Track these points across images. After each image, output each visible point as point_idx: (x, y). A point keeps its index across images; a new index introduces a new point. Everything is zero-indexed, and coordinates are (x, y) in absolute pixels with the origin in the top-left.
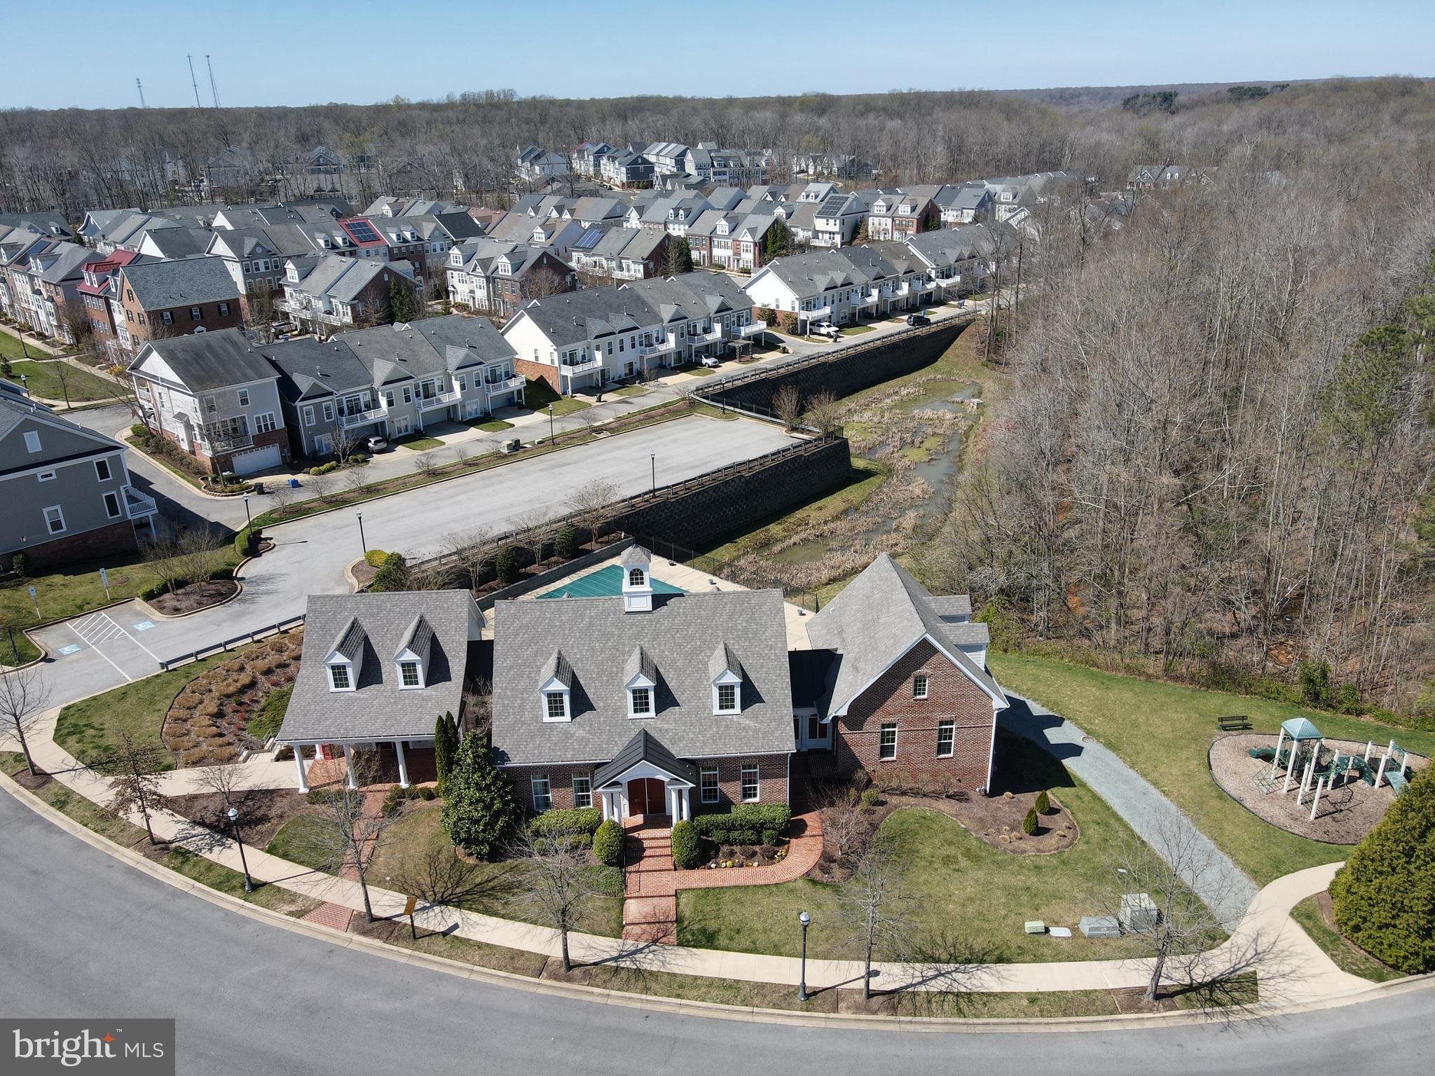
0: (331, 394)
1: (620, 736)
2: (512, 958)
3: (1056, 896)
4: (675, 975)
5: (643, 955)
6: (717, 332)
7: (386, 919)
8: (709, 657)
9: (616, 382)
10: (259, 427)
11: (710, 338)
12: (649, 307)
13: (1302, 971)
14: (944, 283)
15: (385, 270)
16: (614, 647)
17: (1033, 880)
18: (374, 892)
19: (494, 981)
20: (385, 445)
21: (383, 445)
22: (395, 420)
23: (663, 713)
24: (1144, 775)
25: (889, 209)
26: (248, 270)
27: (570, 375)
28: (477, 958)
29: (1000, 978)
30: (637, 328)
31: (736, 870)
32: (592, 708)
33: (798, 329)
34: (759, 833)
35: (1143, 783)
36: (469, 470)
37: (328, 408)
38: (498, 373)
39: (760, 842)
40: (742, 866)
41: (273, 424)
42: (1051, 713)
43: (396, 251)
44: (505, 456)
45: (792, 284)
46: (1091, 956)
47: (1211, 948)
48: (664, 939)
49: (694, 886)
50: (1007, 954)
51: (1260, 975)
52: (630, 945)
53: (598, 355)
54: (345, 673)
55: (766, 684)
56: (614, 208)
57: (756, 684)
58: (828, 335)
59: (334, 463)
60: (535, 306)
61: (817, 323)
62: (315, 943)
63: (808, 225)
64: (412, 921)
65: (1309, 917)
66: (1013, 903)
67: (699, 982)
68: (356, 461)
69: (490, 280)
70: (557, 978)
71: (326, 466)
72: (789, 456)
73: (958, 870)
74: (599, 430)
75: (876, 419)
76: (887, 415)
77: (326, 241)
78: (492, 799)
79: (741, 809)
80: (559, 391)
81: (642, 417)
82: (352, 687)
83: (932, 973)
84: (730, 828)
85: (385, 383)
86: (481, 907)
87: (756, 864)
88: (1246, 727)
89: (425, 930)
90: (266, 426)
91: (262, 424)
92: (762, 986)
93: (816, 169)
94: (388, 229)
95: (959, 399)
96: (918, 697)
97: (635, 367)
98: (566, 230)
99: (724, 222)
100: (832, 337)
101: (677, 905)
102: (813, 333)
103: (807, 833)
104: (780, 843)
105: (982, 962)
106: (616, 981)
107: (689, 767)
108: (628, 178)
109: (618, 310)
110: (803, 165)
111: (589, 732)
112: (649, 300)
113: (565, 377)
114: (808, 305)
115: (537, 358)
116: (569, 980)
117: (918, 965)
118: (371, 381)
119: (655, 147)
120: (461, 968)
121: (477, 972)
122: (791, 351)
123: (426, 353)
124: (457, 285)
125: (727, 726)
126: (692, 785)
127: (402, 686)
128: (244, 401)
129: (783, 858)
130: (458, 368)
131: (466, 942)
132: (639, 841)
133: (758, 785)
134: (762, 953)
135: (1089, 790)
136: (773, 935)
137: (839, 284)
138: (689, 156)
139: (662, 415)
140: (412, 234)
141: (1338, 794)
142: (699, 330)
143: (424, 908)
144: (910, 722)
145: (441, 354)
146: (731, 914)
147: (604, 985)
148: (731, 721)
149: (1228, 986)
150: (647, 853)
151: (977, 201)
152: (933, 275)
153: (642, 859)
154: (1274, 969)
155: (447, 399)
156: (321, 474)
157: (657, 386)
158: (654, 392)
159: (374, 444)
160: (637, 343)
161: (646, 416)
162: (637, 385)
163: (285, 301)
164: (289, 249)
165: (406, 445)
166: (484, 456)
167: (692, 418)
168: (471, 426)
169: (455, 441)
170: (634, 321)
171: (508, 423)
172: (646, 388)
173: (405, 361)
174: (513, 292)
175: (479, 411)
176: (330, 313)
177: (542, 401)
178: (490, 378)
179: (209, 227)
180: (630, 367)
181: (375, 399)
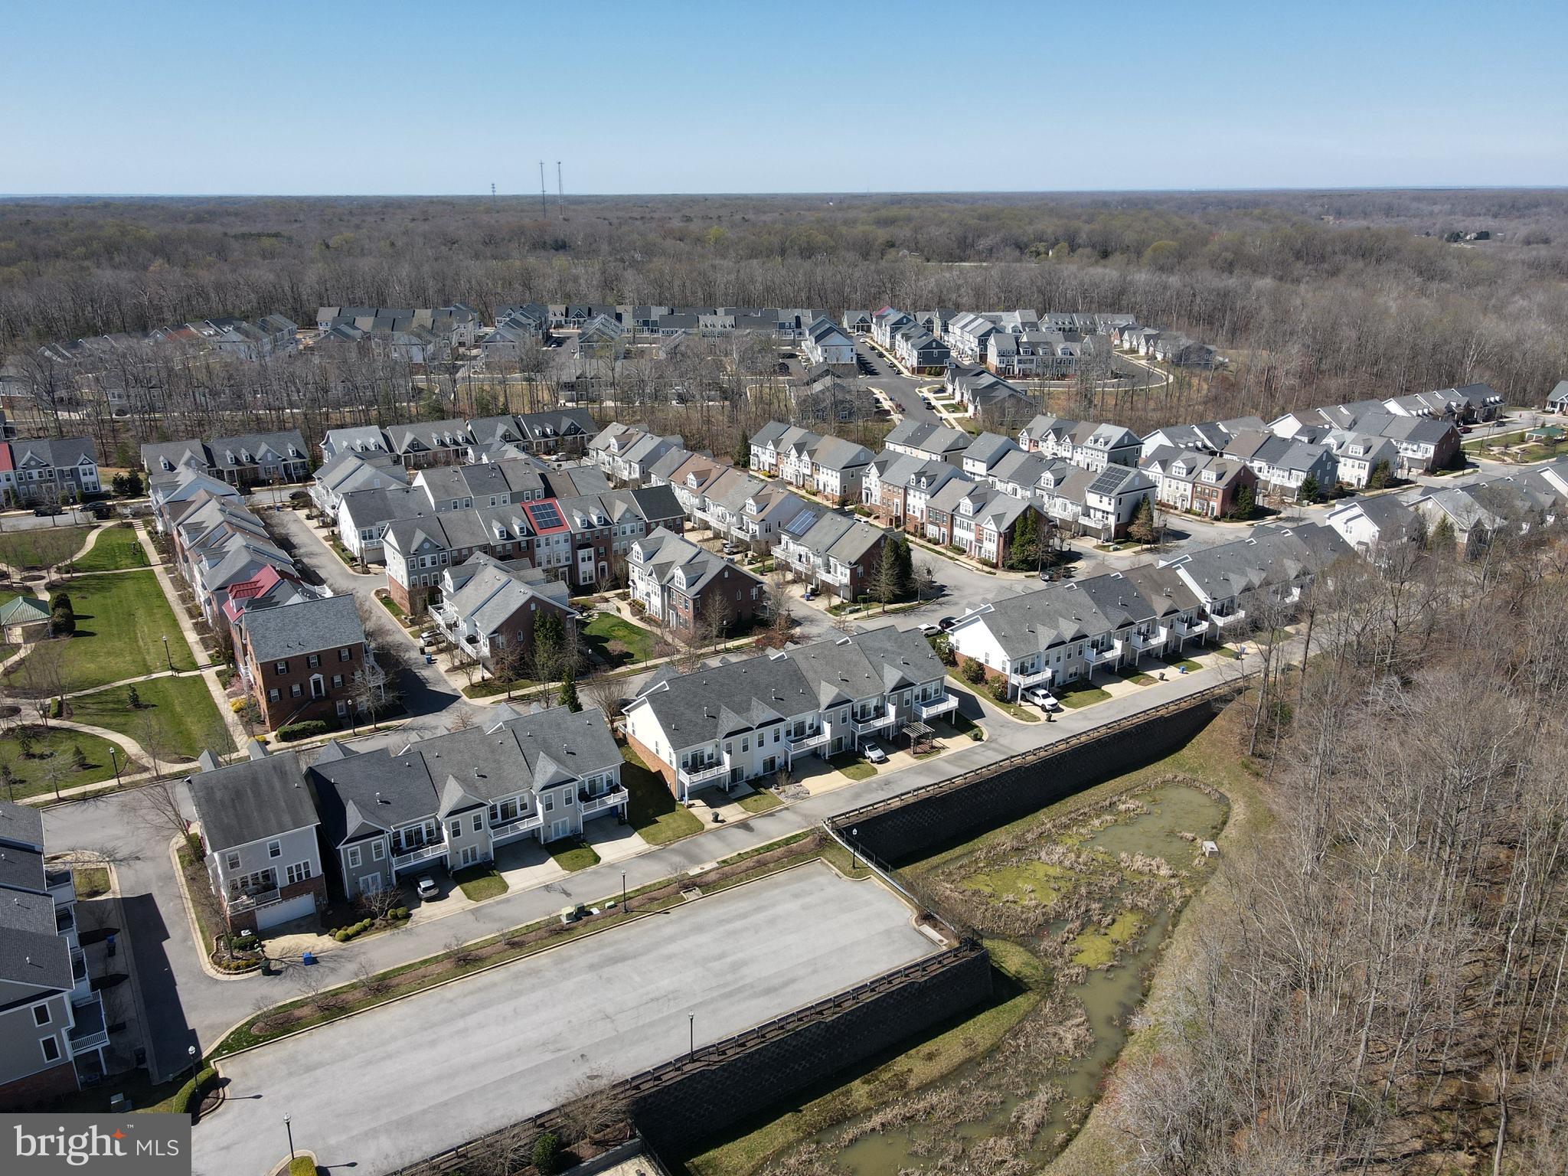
0: (381, 832)
6: (890, 717)
9: (747, 785)
10: (291, 878)
11: (879, 723)
12: (806, 687)
14: (1220, 621)
15: (533, 599)
20: (439, 889)
21: (434, 892)
22: (461, 850)
25: (1190, 472)
26: (412, 566)
27: (687, 784)
30: (781, 720)
36: (510, 955)
37: (378, 847)
38: (598, 783)
41: (308, 873)
43: (578, 537)
44: (563, 930)
45: (1004, 640)
53: (726, 758)
56: (858, 455)
58: (1043, 707)
59: (367, 921)
60: (662, 691)
63: (1078, 498)
68: (396, 917)
69: (666, 589)
71: (358, 926)
72: (898, 983)
74: (689, 885)
75: (1067, 863)
77: (501, 532)
80: (677, 797)
81: (749, 863)
85: (451, 814)
90: (300, 876)
91: (295, 874)
93: (1148, 349)
94: (574, 512)
97: (778, 761)
98: (781, 503)
99: (968, 500)
108: (919, 363)
109: (766, 693)
110: (1135, 343)
113: (682, 785)
114: (1022, 670)
115: (657, 751)
118: (438, 808)
119: (962, 318)
122: (985, 738)
123: (514, 765)
124: (637, 581)
128: (275, 853)
130: (543, 789)
137: (1069, 638)
138: (992, 341)
139: (779, 859)
140: (601, 516)
142: (869, 710)
145: (531, 765)
151: (1311, 462)
152: (1208, 609)
155: (527, 825)
156: (347, 938)
157: (795, 796)
158: (787, 809)
159: (425, 890)
160: (782, 735)
161: (758, 861)
162: (772, 790)
163: (441, 608)
164: (462, 541)
165: (466, 885)
166: (537, 926)
167: (816, 866)
168: (552, 855)
169: (522, 886)
170: (778, 711)
171: (595, 854)
172: (782, 797)
173: (485, 777)
174: (686, 607)
175: (568, 830)
176: (472, 640)
177: (651, 811)
178: (587, 790)
179: (408, 488)
180: (770, 763)
181: (439, 829)
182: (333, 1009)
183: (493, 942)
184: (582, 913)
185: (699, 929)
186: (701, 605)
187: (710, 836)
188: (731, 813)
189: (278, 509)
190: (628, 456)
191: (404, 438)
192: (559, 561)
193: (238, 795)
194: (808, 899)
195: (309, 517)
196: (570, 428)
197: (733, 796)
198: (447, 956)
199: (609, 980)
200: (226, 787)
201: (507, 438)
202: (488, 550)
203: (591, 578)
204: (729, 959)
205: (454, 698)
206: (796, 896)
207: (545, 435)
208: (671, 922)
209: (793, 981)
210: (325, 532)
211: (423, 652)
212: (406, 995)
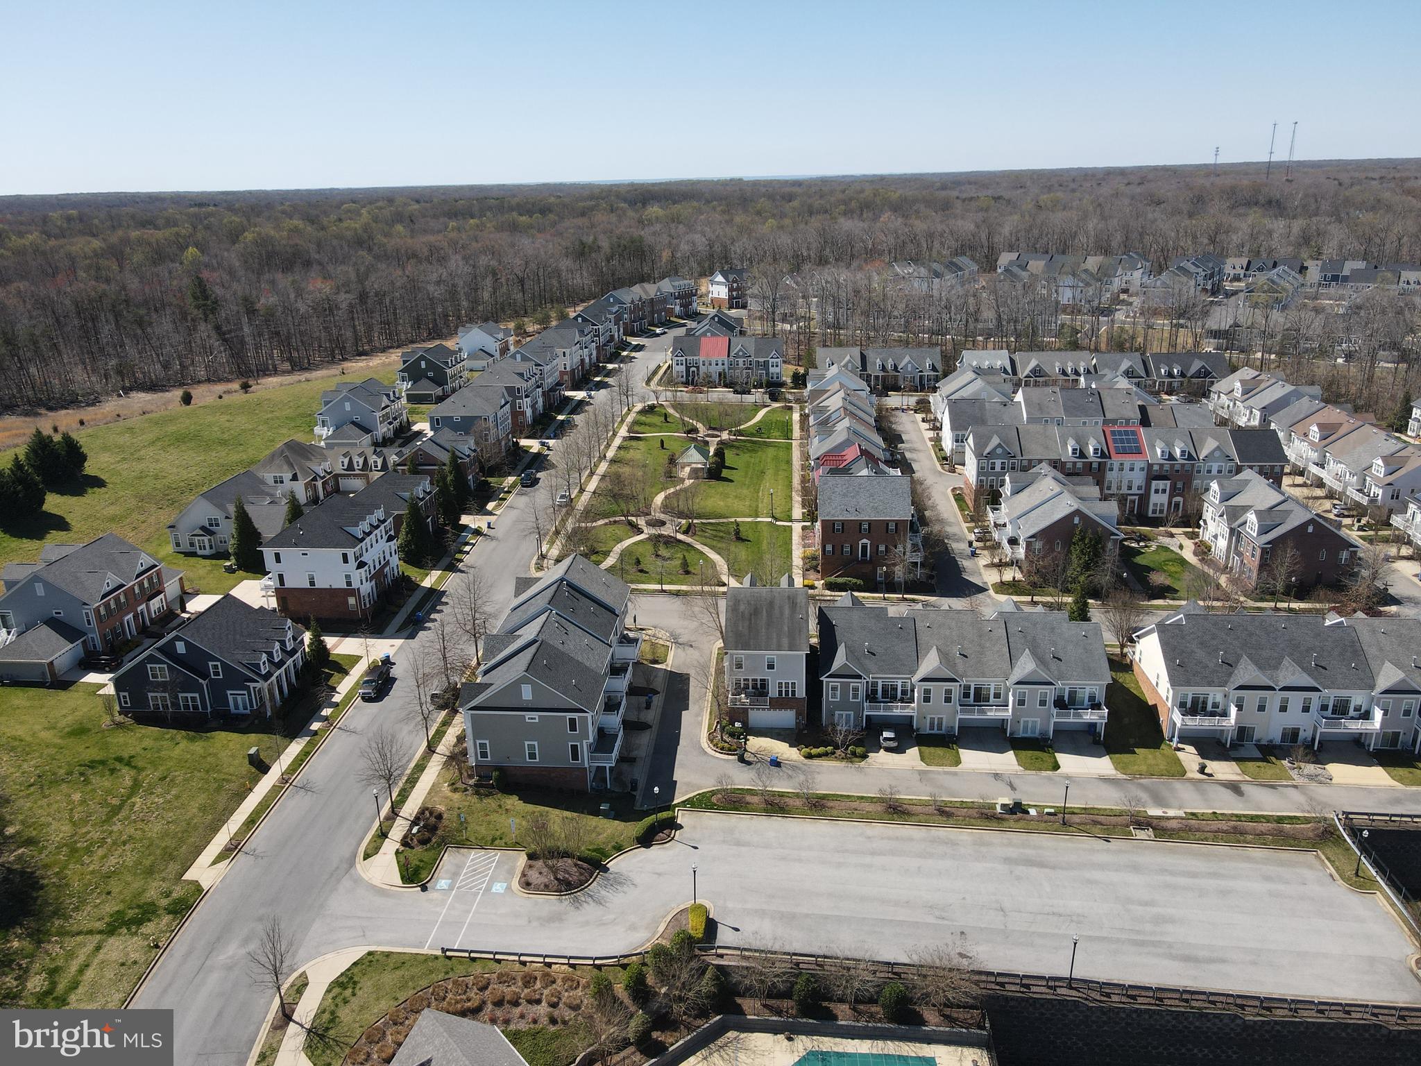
0: (859, 677)
9: (1260, 747)
10: (780, 692)
15: (1077, 512)
20: (898, 744)
21: (893, 744)
22: (928, 717)
26: (983, 468)
30: (1316, 690)
37: (855, 689)
38: (1079, 696)
41: (793, 692)
43: (1156, 468)
44: (995, 817)
53: (1233, 710)
59: (830, 748)
68: (854, 754)
71: (821, 750)
74: (1142, 822)
77: (1074, 450)
80: (1166, 736)
81: (1224, 825)
85: (924, 680)
90: (787, 692)
91: (784, 689)
94: (1157, 442)
97: (1301, 736)
109: (1304, 655)
112: (1370, 651)
113: (1174, 725)
115: (1156, 685)
118: (914, 671)
123: (995, 654)
124: (1209, 521)
128: (771, 667)
130: (1018, 683)
140: (1184, 450)
155: (995, 713)
156: (809, 756)
157: (1311, 777)
158: (1295, 787)
159: (886, 739)
160: (1315, 705)
161: (1235, 828)
162: (1285, 763)
163: (997, 509)
164: (1034, 451)
165: (924, 748)
166: (970, 805)
167: (1310, 857)
168: (1014, 748)
169: (973, 766)
170: (1315, 679)
171: (1056, 762)
172: (1294, 774)
173: (966, 657)
174: (1253, 555)
175: (1037, 731)
176: (1013, 542)
177: (1132, 741)
178: (1066, 698)
179: (1007, 403)
180: (1292, 735)
181: (913, 691)
182: (775, 806)
183: (925, 804)
184: (1017, 809)
185: (1135, 868)
186: (1269, 555)
187: (1188, 785)
188: (1224, 770)
189: (903, 410)
190: (1250, 402)
191: (1029, 362)
192: (1130, 488)
193: (756, 612)
194: (1281, 887)
195: (923, 421)
196: (1199, 371)
197: (1233, 754)
198: (881, 800)
199: (1018, 878)
200: (749, 603)
201: (1129, 374)
202: (1056, 464)
203: (1162, 511)
204: (1155, 910)
205: (982, 590)
206: (1267, 878)
207: (1170, 375)
208: (1108, 851)
209: (1223, 961)
210: (931, 434)
211: (970, 544)
212: (834, 818)
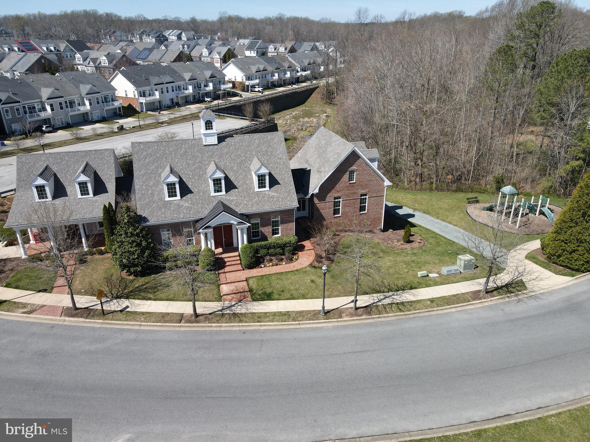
0: (19, 102)
1: (208, 204)
2: (163, 317)
3: (427, 263)
4: (254, 313)
5: (236, 307)
6: (211, 87)
7: (85, 308)
8: (250, 165)
9: (166, 107)
11: (208, 89)
12: (179, 74)
13: (541, 277)
15: (42, 57)
16: (200, 162)
17: (414, 258)
18: (76, 298)
19: (155, 328)
20: (51, 129)
22: (56, 118)
23: (229, 192)
24: (444, 221)
25: (275, 50)
27: (144, 101)
28: (143, 319)
29: (414, 295)
30: (174, 82)
31: (275, 267)
32: (191, 192)
33: (245, 89)
34: (283, 249)
35: (444, 223)
36: (99, 137)
37: (18, 110)
38: (108, 98)
39: (284, 255)
40: (277, 265)
42: (396, 205)
44: (117, 132)
45: (241, 69)
46: (450, 282)
47: (500, 273)
48: (245, 299)
49: (255, 275)
50: (414, 286)
51: (524, 280)
52: (227, 304)
53: (157, 93)
54: (45, 190)
55: (280, 176)
57: (275, 176)
59: (24, 136)
60: (123, 70)
61: (253, 86)
62: (42, 324)
63: (242, 54)
64: (102, 307)
65: (534, 258)
66: (409, 267)
67: (268, 314)
70: (190, 322)
71: (20, 137)
72: (252, 128)
73: (380, 257)
74: (162, 123)
76: (289, 121)
77: (9, 49)
78: (141, 241)
79: (273, 239)
80: (139, 110)
82: (50, 198)
83: (382, 297)
84: (268, 247)
85: (48, 99)
86: (141, 297)
87: (284, 263)
88: (477, 202)
89: (109, 310)
92: (301, 312)
94: (41, 45)
95: (318, 115)
96: (351, 182)
97: (175, 101)
99: (206, 50)
100: (260, 92)
101: (248, 284)
102: (252, 91)
103: (306, 248)
104: (294, 254)
105: (403, 290)
106: (224, 319)
107: (246, 217)
109: (164, 74)
111: (191, 204)
112: (178, 71)
113: (141, 103)
114: (249, 78)
115: (126, 95)
116: (197, 322)
117: (374, 295)
118: (41, 97)
119: (168, 32)
120: (134, 325)
121: (144, 325)
122: (244, 97)
123: (70, 87)
125: (263, 197)
126: (249, 225)
127: (80, 196)
129: (297, 260)
130: (87, 94)
131: (135, 313)
132: (222, 259)
133: (280, 227)
134: (297, 299)
135: (423, 227)
136: (300, 291)
137: (261, 69)
138: (183, 35)
139: (191, 118)
140: (55, 48)
141: (524, 219)
142: (202, 86)
143: (107, 301)
144: (347, 196)
145: (78, 87)
146: (277, 285)
147: (218, 322)
148: (265, 194)
149: (513, 285)
150: (227, 264)
151: (311, 48)
152: (299, 70)
153: (225, 267)
154: (529, 278)
155: (82, 109)
156: (16, 141)
157: (186, 108)
159: (47, 127)
160: (174, 88)
162: (176, 108)
165: (64, 130)
166: (105, 133)
168: (96, 123)
169: (89, 128)
171: (116, 122)
173: (58, 90)
177: (131, 114)
178: (104, 101)
180: (172, 101)
181: (43, 107)
184: (122, 128)
188: (164, 112)
197: (164, 109)
198: (72, 139)
208: (161, 129)
